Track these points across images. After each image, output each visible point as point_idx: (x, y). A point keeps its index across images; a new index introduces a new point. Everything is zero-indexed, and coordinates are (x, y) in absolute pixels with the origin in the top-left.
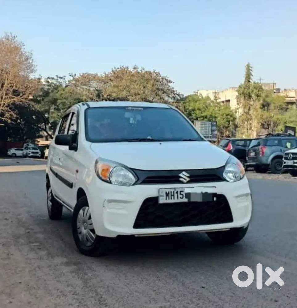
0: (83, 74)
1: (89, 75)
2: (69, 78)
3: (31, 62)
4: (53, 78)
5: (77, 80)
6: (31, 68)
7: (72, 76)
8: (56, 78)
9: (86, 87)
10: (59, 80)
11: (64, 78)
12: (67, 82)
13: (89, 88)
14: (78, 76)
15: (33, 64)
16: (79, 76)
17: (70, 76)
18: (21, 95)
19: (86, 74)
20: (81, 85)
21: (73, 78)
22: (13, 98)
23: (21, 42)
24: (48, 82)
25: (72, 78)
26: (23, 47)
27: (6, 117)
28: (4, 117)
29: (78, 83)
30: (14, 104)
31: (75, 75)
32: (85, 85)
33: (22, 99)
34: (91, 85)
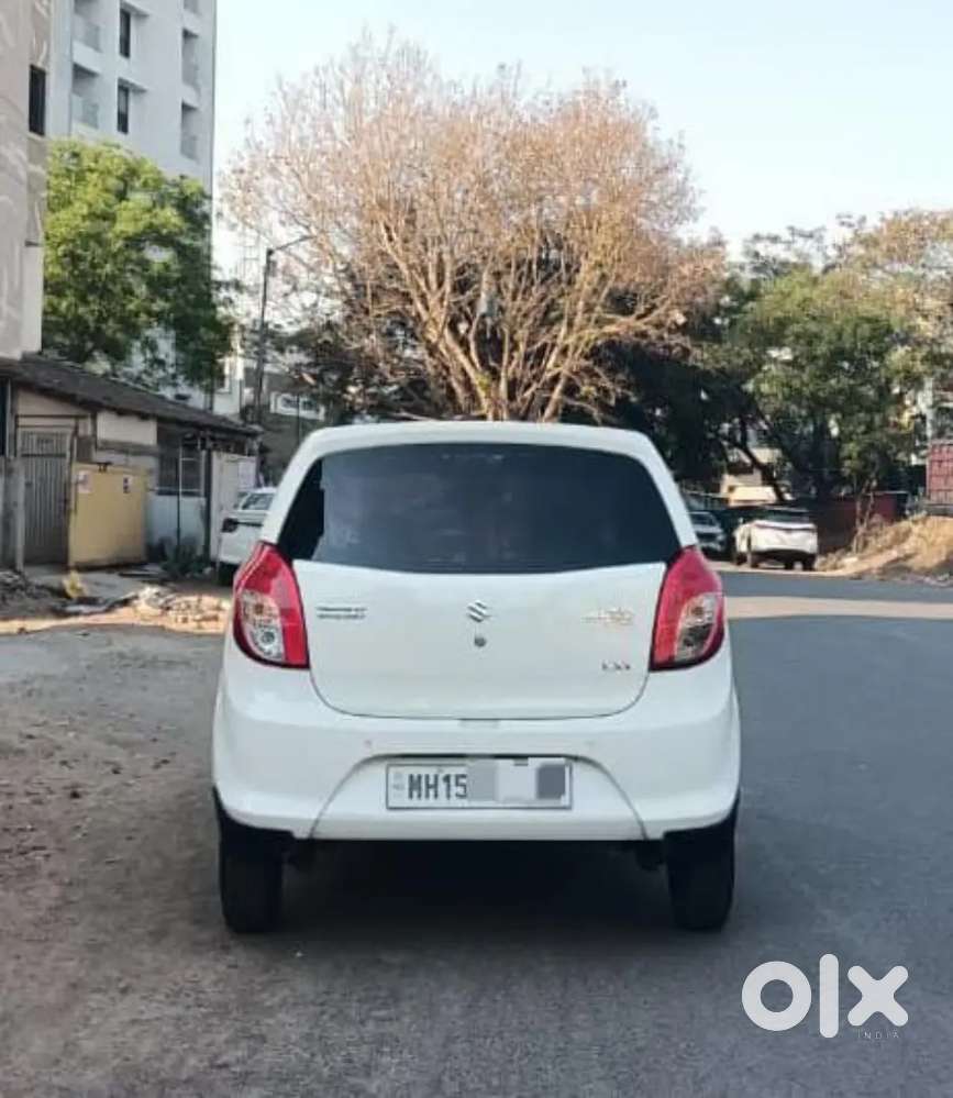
0: (896, 214)
1: (919, 218)
2: (837, 235)
3: (680, 177)
4: (775, 239)
5: (870, 242)
6: (680, 203)
7: (850, 225)
8: (786, 236)
9: (908, 269)
10: (800, 243)
11: (817, 235)
12: (832, 253)
13: (920, 271)
14: (873, 224)
15: (689, 184)
16: (879, 224)
17: (843, 224)
18: (641, 309)
19: (906, 213)
20: (886, 260)
21: (856, 232)
22: (611, 322)
23: (644, 105)
24: (757, 255)
25: (848, 234)
26: (650, 125)
27: (585, 398)
28: (577, 395)
29: (874, 252)
30: (611, 345)
31: (863, 220)
32: (903, 259)
33: (646, 324)
34: (928, 257)
